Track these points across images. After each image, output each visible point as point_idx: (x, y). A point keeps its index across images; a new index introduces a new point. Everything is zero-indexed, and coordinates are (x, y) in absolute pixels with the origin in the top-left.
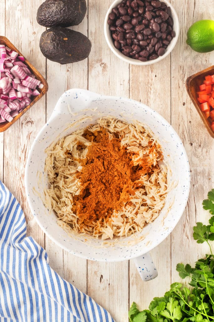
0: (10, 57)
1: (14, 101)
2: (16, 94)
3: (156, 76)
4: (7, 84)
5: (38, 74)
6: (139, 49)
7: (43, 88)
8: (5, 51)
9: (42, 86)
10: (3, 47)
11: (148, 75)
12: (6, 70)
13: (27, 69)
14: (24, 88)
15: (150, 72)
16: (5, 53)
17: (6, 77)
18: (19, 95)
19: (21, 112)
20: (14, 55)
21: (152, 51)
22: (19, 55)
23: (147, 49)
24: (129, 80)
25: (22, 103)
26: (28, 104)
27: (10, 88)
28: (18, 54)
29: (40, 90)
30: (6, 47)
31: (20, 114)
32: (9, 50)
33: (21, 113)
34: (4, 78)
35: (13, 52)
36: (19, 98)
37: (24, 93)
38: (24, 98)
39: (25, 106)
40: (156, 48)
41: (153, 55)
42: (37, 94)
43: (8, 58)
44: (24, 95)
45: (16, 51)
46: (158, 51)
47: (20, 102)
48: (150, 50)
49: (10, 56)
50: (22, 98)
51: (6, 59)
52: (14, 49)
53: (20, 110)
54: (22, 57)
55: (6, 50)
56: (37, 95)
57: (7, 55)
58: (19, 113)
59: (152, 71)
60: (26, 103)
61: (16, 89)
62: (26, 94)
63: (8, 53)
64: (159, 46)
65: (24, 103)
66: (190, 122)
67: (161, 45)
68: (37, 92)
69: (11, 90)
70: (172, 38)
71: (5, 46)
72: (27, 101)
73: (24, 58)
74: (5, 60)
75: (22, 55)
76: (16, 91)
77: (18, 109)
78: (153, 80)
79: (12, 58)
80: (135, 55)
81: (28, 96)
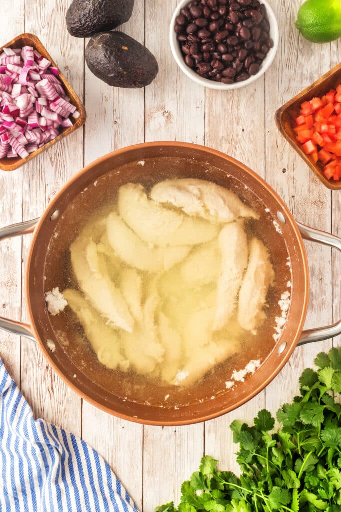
0: (38, 67)
1: (35, 130)
2: (39, 120)
3: (243, 130)
4: (28, 104)
5: (74, 97)
6: (222, 66)
7: (79, 118)
8: (33, 56)
9: (77, 115)
10: (31, 51)
11: (232, 129)
12: (29, 84)
13: (60, 87)
14: (51, 114)
15: (235, 125)
16: (33, 59)
17: (27, 93)
18: (43, 123)
19: (41, 147)
20: (44, 64)
21: (239, 69)
22: (51, 66)
23: (232, 66)
24: (205, 136)
25: (46, 134)
26: (53, 138)
27: (32, 110)
28: (50, 64)
29: (73, 120)
30: (36, 51)
31: (39, 150)
32: (39, 56)
33: (41, 149)
34: (25, 95)
35: (44, 59)
36: (43, 127)
37: (50, 120)
38: (49, 128)
39: (49, 140)
40: (246, 64)
41: (242, 75)
42: (69, 125)
43: (35, 67)
44: (49, 123)
45: (48, 59)
46: (248, 69)
47: (42, 133)
48: (237, 68)
49: (38, 64)
50: (47, 128)
51: (31, 68)
52: (47, 55)
53: (40, 144)
54: (56, 69)
55: (35, 55)
56: (69, 127)
57: (35, 62)
58: (39, 148)
59: (237, 123)
60: (51, 135)
61: (40, 112)
62: (54, 122)
63: (37, 60)
64: (250, 61)
65: (48, 135)
66: (293, 197)
67: (253, 60)
68: (68, 122)
69: (32, 113)
70: (269, 50)
71: (34, 50)
72: (53, 133)
73: (59, 70)
74: (31, 70)
75: (56, 65)
76: (40, 116)
77: (38, 142)
78: (239, 137)
79: (40, 68)
80: (215, 75)
81: (56, 125)
